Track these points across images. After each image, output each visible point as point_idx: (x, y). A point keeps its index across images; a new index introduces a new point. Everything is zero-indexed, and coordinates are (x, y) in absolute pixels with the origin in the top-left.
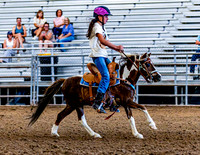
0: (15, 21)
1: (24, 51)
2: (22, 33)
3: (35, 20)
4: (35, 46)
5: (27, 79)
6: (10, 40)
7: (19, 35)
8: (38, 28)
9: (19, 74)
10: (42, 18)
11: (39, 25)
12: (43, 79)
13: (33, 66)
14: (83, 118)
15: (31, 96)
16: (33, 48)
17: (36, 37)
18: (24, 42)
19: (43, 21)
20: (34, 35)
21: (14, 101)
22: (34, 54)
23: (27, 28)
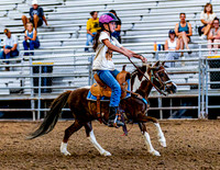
0: (178, 18)
1: (190, 53)
2: (187, 32)
3: (203, 16)
4: (203, 47)
5: (194, 87)
6: (172, 40)
7: (183, 34)
8: (206, 25)
9: (184, 81)
10: (211, 12)
11: (207, 21)
12: (213, 86)
13: (201, 72)
14: (92, 133)
15: (199, 107)
16: (200, 49)
17: (203, 36)
18: (189, 42)
19: (212, 17)
20: (201, 33)
21: (178, 114)
22: (202, 56)
23: (193, 25)
